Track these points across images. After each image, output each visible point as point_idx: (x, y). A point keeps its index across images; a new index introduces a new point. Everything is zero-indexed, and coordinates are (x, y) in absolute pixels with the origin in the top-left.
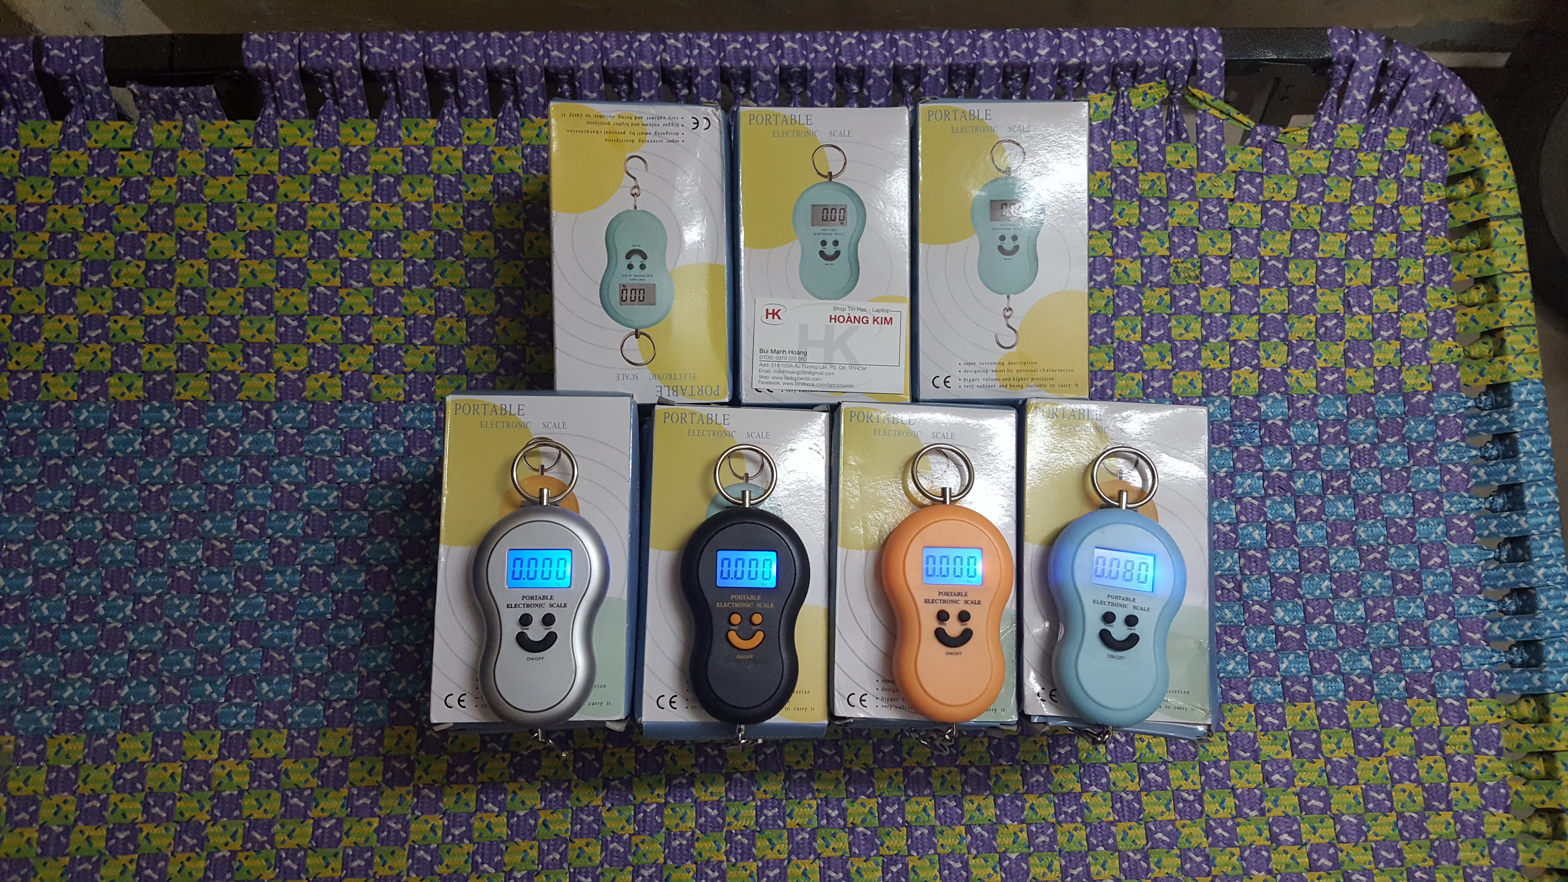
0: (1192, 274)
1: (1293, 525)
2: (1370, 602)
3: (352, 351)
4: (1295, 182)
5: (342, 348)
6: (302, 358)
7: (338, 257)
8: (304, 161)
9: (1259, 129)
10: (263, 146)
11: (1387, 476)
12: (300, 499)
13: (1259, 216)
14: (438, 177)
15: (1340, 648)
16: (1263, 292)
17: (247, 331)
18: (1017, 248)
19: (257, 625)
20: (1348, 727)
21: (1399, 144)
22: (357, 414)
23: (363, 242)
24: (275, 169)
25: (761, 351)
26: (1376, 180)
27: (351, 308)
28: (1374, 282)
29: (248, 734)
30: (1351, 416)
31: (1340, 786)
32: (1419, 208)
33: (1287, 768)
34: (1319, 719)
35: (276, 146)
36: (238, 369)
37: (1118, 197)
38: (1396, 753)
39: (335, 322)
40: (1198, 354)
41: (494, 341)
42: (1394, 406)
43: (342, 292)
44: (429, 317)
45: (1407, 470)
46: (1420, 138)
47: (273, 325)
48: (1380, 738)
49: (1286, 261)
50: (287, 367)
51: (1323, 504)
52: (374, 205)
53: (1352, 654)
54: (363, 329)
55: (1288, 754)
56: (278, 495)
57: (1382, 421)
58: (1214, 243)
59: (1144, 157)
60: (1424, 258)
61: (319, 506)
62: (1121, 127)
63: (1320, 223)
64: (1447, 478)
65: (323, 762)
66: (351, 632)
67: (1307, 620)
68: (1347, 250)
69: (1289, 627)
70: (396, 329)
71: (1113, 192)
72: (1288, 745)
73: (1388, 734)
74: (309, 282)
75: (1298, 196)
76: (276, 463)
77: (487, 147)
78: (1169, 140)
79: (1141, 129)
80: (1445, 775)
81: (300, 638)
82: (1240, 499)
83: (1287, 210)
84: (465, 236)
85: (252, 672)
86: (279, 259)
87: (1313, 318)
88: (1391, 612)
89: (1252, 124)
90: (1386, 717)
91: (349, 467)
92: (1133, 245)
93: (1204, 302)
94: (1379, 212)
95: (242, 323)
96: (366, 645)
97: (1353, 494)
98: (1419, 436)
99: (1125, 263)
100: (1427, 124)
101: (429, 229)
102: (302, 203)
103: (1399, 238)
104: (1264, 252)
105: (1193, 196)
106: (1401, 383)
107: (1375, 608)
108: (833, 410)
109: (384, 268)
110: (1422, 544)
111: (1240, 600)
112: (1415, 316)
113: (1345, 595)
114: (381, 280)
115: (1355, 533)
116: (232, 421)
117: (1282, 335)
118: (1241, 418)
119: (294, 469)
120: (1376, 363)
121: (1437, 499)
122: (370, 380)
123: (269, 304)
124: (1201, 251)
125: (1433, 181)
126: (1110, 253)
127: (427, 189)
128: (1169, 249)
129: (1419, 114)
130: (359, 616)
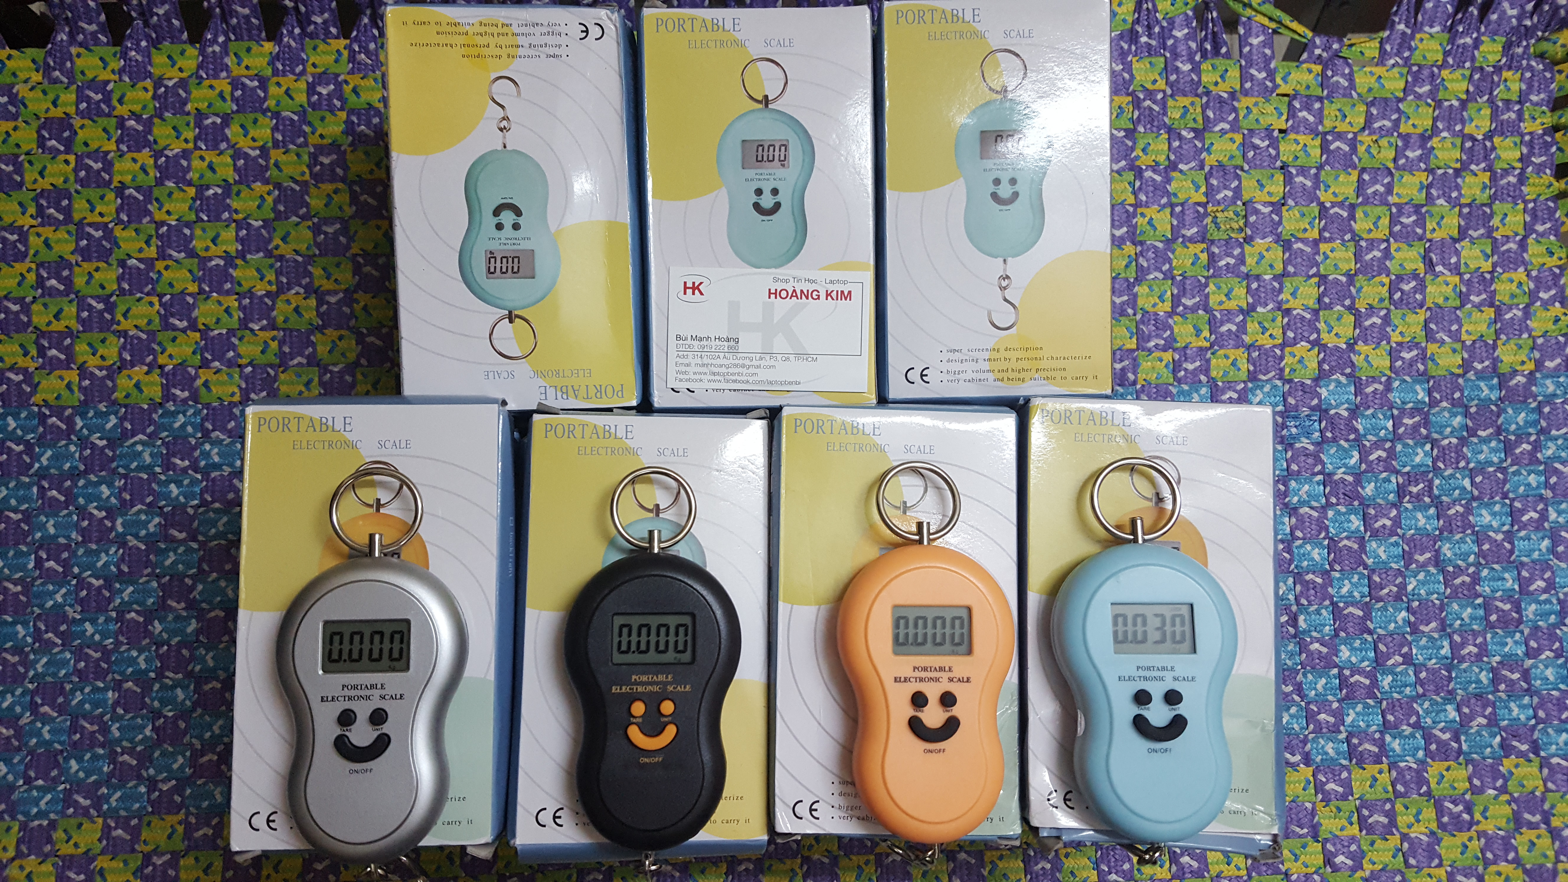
0: (1235, 226)
1: (1362, 541)
2: (1457, 638)
3: (174, 340)
4: (1363, 108)
5: (160, 336)
6: (111, 350)
7: (153, 221)
8: (107, 99)
9: (1318, 41)
10: (56, 81)
11: (1478, 479)
12: (113, 528)
13: (1319, 151)
14: (276, 115)
15: (1419, 696)
16: (1324, 247)
17: (40, 317)
18: (1016, 195)
19: (63, 688)
20: (1429, 794)
21: (1493, 58)
22: (181, 419)
23: (184, 201)
24: (72, 110)
25: (679, 337)
26: (1464, 104)
27: (171, 285)
28: (1463, 233)
29: (53, 825)
30: (1433, 403)
31: (1419, 869)
32: (1518, 139)
33: (1353, 848)
34: (1393, 785)
35: (72, 80)
36: (32, 366)
37: (1141, 129)
38: (1489, 827)
39: (151, 304)
40: (1242, 328)
41: (353, 323)
42: (1487, 391)
43: (160, 265)
44: (268, 294)
45: (1504, 470)
46: (1520, 50)
47: (74, 310)
48: (1469, 809)
49: (1352, 207)
50: (92, 362)
51: (1399, 516)
52: (198, 153)
53: (1434, 703)
54: (186, 311)
55: (1355, 830)
56: (85, 523)
57: (1473, 410)
58: (1262, 186)
59: (1173, 77)
60: (1525, 202)
61: (136, 536)
62: (1144, 39)
63: (1395, 160)
64: (1553, 480)
65: (147, 858)
66: (180, 693)
67: (1379, 661)
68: (1428, 194)
69: (1355, 670)
70: (227, 311)
71: (1135, 122)
72: (1355, 818)
73: (1480, 802)
74: (118, 254)
75: (1367, 124)
76: (81, 483)
77: (337, 75)
78: (1204, 56)
79: (1170, 42)
80: (1551, 853)
81: (117, 703)
82: (1295, 509)
83: (1353, 144)
84: (313, 190)
85: (57, 746)
86: (80, 225)
87: (1386, 280)
88: (1483, 650)
89: (1310, 34)
90: (1476, 782)
91: (173, 487)
92: (1160, 190)
93: (1250, 261)
94: (1468, 144)
95: (35, 307)
96: (199, 711)
97: (1437, 503)
98: (1519, 428)
99: (1151, 212)
100: (1528, 32)
101: (266, 182)
102: (107, 153)
103: (1494, 178)
104: (1325, 197)
105: (1235, 127)
106: (1496, 361)
107: (1463, 645)
108: (773, 415)
109: (211, 234)
110: (1522, 564)
111: (1295, 636)
112: (1513, 275)
113: (1426, 629)
114: (207, 249)
115: (1438, 552)
116: (26, 431)
117: (1347, 302)
118: (1296, 408)
119: (105, 491)
120: (1464, 337)
121: (1540, 507)
122: (197, 376)
123: (68, 282)
124: (1246, 197)
125: (1537, 104)
126: (1131, 200)
127: (263, 131)
128: (1206, 194)
129: (1520, 18)
130: (190, 675)
